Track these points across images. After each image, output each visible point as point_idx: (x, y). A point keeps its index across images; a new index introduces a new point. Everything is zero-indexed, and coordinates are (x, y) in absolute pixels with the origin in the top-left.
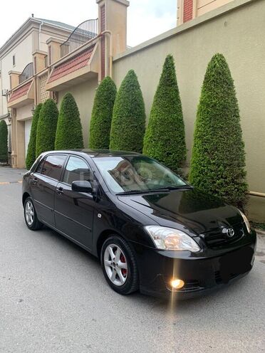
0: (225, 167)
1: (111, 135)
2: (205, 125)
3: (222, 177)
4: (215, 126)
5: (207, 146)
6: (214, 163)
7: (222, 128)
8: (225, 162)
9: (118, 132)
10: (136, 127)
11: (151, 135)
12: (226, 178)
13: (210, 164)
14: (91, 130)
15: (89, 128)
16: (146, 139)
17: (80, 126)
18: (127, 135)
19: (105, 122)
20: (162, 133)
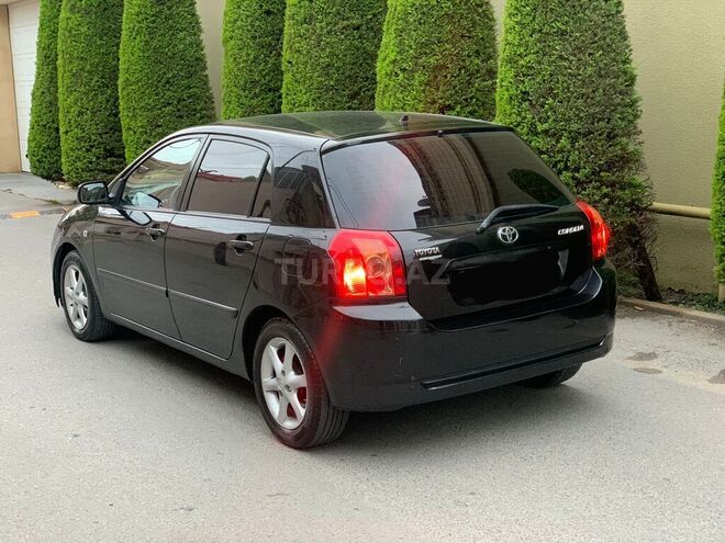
0: (573, 140)
1: (286, 55)
2: (523, 26)
3: (566, 168)
4: (546, 29)
5: (528, 85)
6: (546, 132)
7: (563, 33)
8: (575, 127)
9: (303, 46)
10: (358, 28)
11: (392, 56)
12: (577, 170)
13: (537, 134)
14: (225, 42)
15: (221, 36)
16: (381, 68)
17: (194, 26)
18: (332, 54)
19: (268, 13)
20: (424, 48)
